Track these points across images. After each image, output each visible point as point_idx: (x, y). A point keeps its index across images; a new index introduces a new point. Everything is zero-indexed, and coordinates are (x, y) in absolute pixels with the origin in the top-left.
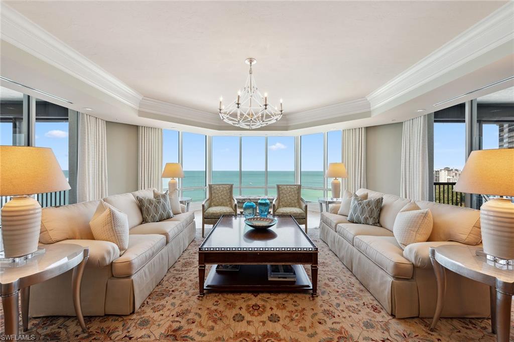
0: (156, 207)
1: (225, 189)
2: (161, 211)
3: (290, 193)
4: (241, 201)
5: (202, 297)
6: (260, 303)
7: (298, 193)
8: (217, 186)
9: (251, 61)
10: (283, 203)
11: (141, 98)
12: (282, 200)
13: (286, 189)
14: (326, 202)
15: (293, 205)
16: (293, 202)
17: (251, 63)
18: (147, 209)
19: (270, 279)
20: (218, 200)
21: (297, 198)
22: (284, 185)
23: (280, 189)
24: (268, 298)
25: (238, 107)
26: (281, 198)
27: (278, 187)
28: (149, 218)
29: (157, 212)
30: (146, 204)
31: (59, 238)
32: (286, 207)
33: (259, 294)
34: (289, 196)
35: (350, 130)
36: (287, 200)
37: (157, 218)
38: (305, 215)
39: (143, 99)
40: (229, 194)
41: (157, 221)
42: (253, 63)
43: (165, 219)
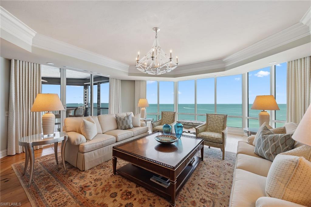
0: (123, 122)
1: (170, 115)
2: (125, 124)
3: (217, 121)
4: (186, 124)
5: (113, 175)
6: (134, 192)
7: (224, 121)
8: (166, 113)
9: (156, 29)
10: (210, 128)
11: (128, 66)
12: (210, 126)
13: (214, 118)
14: (248, 132)
15: (218, 131)
16: (218, 128)
17: (156, 31)
18: (119, 122)
19: (151, 179)
20: (166, 122)
21: (222, 125)
22: (213, 114)
23: (209, 117)
24: (141, 192)
25: (153, 60)
26: (209, 124)
27: (207, 115)
28: (119, 127)
29: (123, 124)
30: (118, 120)
31: (69, 130)
32: (212, 131)
33: (140, 187)
34: (216, 123)
35: (297, 60)
36: (214, 126)
37: (123, 127)
38: (222, 140)
39: (130, 67)
40: (173, 118)
41: (123, 130)
42: (157, 31)
43: (127, 129)
